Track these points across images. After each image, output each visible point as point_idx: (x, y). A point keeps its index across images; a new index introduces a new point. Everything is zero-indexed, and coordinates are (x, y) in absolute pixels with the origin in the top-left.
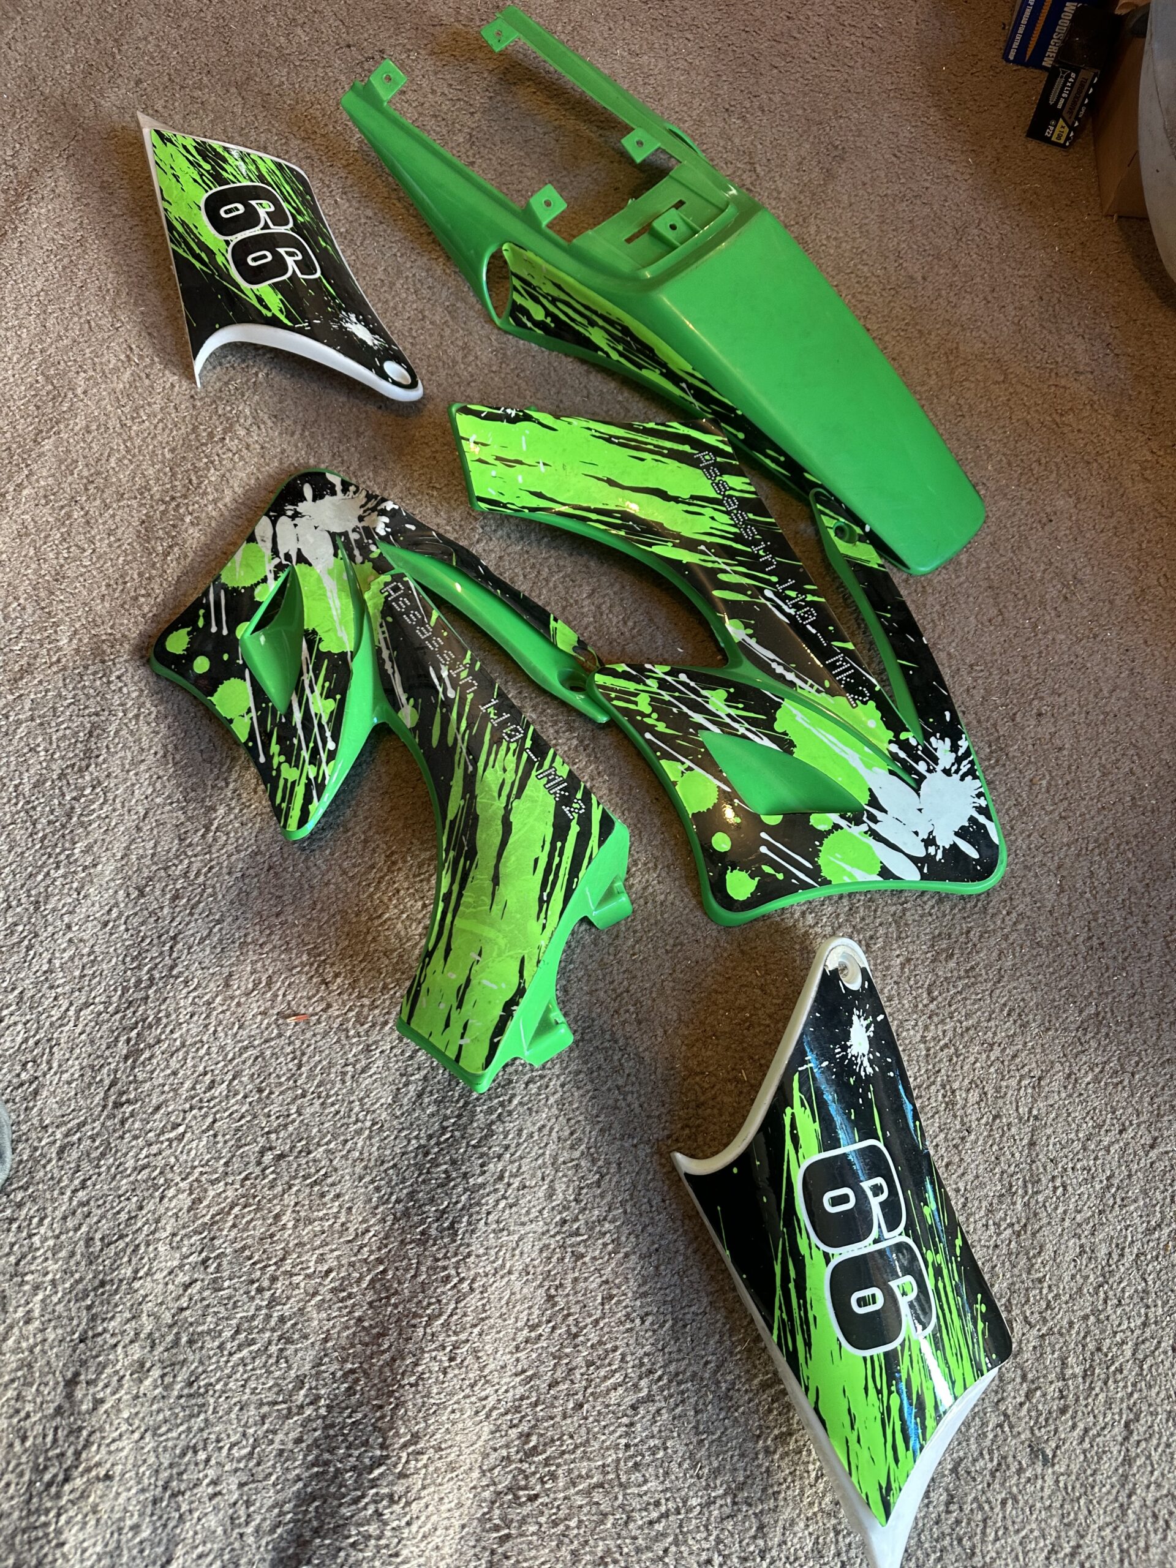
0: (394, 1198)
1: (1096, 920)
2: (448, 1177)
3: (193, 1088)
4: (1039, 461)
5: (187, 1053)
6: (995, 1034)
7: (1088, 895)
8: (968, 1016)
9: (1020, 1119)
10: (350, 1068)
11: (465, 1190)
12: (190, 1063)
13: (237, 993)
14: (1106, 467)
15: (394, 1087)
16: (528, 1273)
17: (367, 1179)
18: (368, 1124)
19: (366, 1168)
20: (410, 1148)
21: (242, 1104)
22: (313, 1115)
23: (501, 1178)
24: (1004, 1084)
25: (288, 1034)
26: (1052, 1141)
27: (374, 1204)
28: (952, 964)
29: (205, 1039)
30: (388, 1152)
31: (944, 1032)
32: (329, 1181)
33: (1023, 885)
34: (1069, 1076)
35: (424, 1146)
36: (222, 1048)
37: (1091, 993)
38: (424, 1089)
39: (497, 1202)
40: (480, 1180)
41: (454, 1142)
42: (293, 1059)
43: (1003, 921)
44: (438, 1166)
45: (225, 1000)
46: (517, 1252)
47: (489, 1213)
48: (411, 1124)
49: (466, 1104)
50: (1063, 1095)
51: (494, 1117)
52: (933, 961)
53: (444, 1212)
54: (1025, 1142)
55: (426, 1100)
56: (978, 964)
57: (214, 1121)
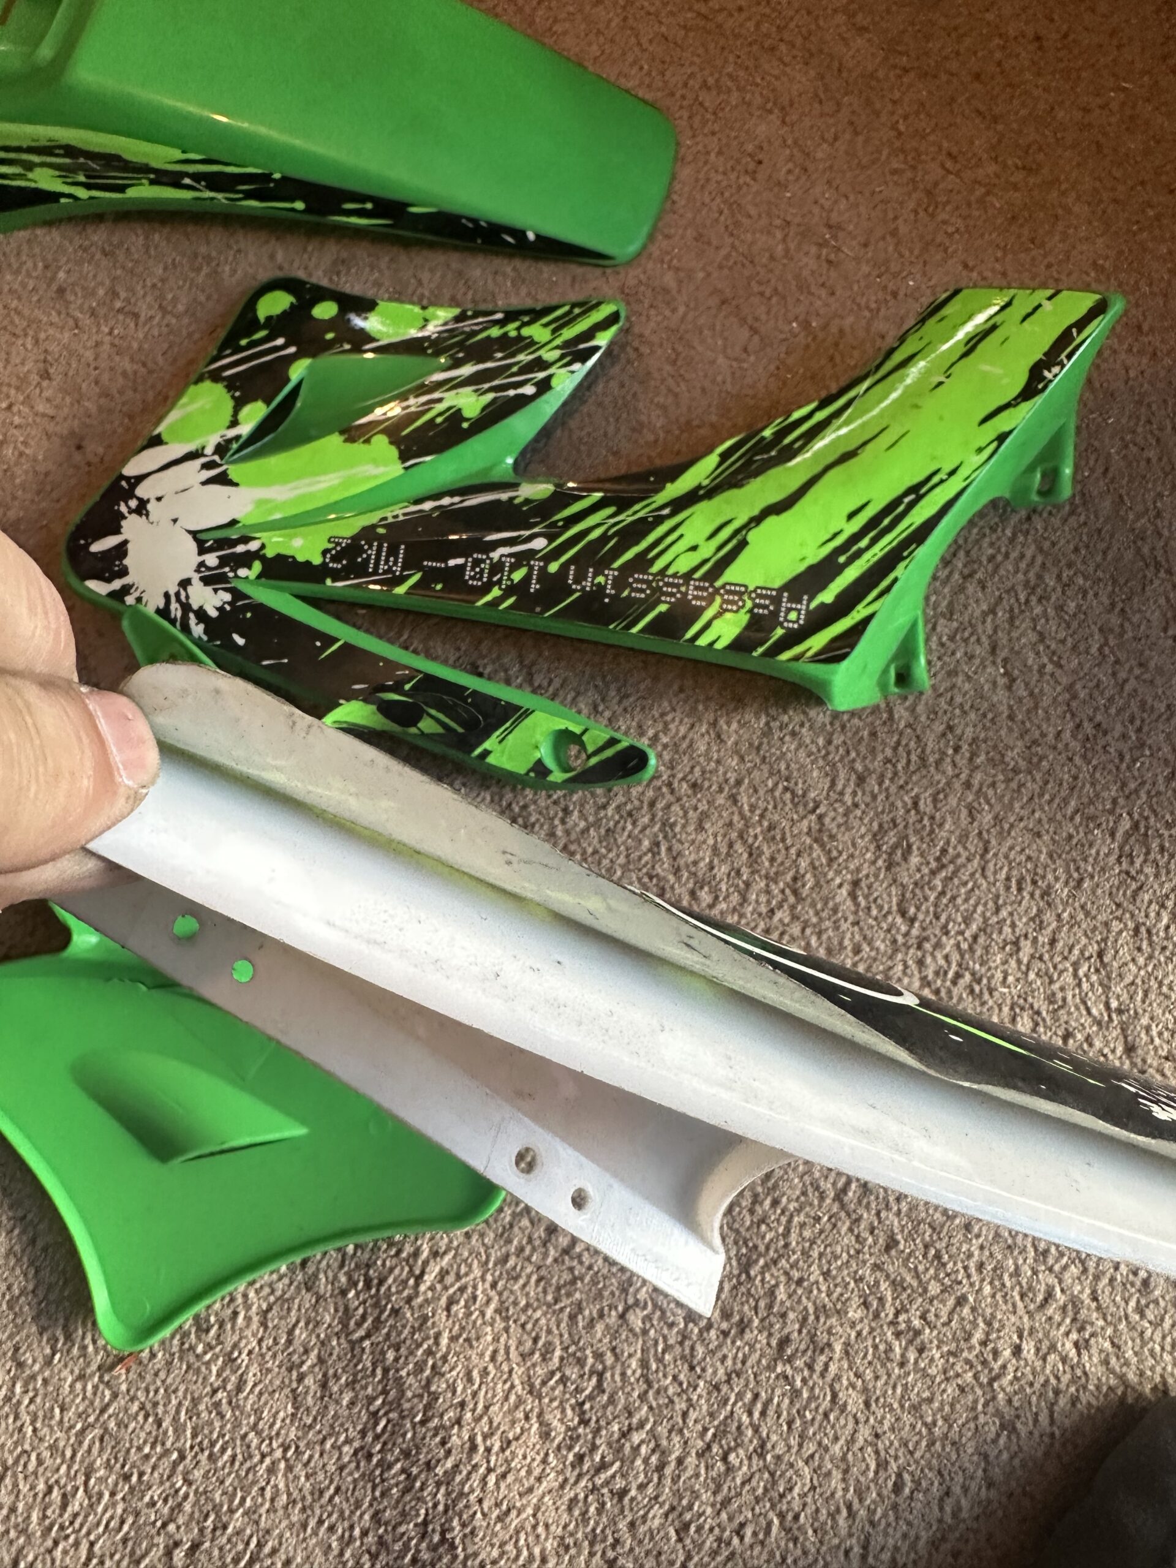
0: (357, 1532)
1: (1074, 697)
2: (409, 1475)
3: (45, 1517)
4: (705, 85)
5: (15, 1475)
6: (1013, 925)
7: (1049, 668)
8: (967, 921)
9: (1099, 1023)
10: (220, 1395)
11: (438, 1484)
12: (24, 1488)
13: (37, 1367)
14: (799, 41)
15: (287, 1391)
16: (567, 1548)
17: (312, 1523)
18: (278, 1454)
19: (303, 1509)
20: (346, 1459)
21: (114, 1505)
22: (205, 1477)
23: (473, 1448)
24: (1056, 987)
25: (124, 1387)
26: (1154, 1033)
27: (336, 1552)
28: (915, 860)
29: (27, 1447)
30: (321, 1476)
31: (946, 957)
32: (267, 1549)
33: (959, 699)
34: (1136, 930)
35: (362, 1448)
36: (53, 1448)
37: (1115, 802)
38: (325, 1375)
39: (484, 1481)
40: (449, 1464)
41: (395, 1429)
42: (146, 1417)
43: (954, 765)
44: (390, 1466)
45: (26, 1385)
46: (540, 1529)
47: (480, 1501)
48: (332, 1427)
49: (386, 1371)
50: (1141, 961)
51: (428, 1372)
52: (888, 868)
53: (425, 1523)
54: (1120, 1050)
55: (335, 1389)
56: (948, 842)
57: (92, 1544)
